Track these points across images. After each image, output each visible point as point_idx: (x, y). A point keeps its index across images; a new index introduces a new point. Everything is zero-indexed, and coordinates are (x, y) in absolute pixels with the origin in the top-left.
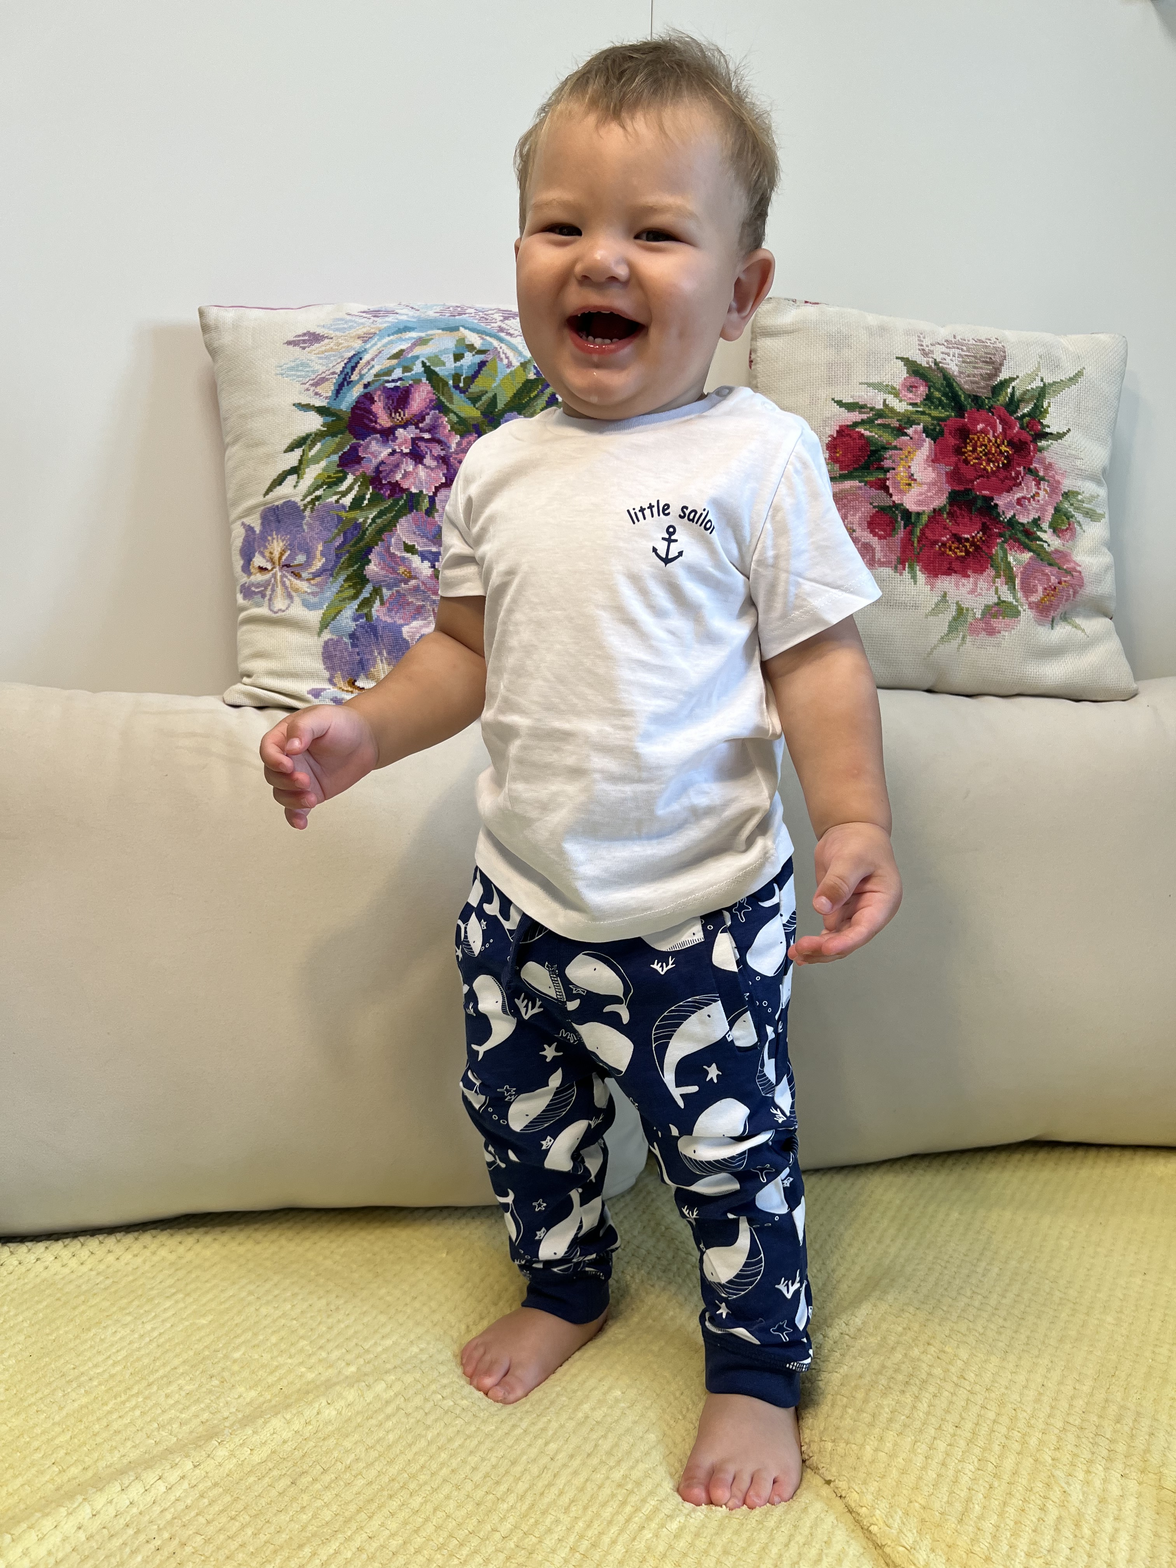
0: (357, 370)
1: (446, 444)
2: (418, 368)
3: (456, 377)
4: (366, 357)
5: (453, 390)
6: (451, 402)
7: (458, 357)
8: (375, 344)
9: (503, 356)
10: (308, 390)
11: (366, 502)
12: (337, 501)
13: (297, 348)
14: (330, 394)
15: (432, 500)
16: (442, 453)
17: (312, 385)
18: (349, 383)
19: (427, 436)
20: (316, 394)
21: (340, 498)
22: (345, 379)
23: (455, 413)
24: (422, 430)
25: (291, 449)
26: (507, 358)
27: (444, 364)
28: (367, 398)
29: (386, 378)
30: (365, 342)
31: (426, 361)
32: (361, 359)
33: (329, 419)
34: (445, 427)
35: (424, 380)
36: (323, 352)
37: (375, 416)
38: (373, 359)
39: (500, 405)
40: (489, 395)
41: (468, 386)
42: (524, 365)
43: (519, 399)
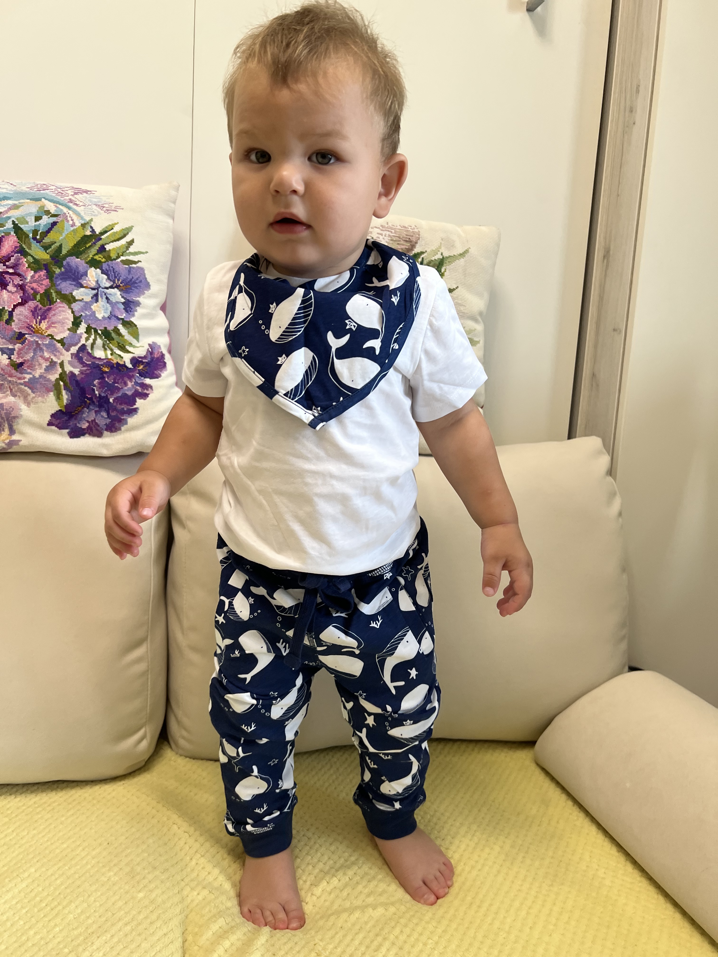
1: (23, 277)
2: (9, 225)
3: (35, 232)
5: (32, 240)
6: (30, 249)
7: (38, 219)
9: (69, 219)
15: (11, 314)
16: (21, 283)
19: (11, 271)
23: (32, 256)
24: (8, 267)
26: (72, 220)
27: (27, 223)
31: (15, 220)
34: (24, 265)
35: (12, 233)
39: (64, 251)
40: (57, 244)
41: (42, 238)
42: (83, 226)
43: (78, 248)
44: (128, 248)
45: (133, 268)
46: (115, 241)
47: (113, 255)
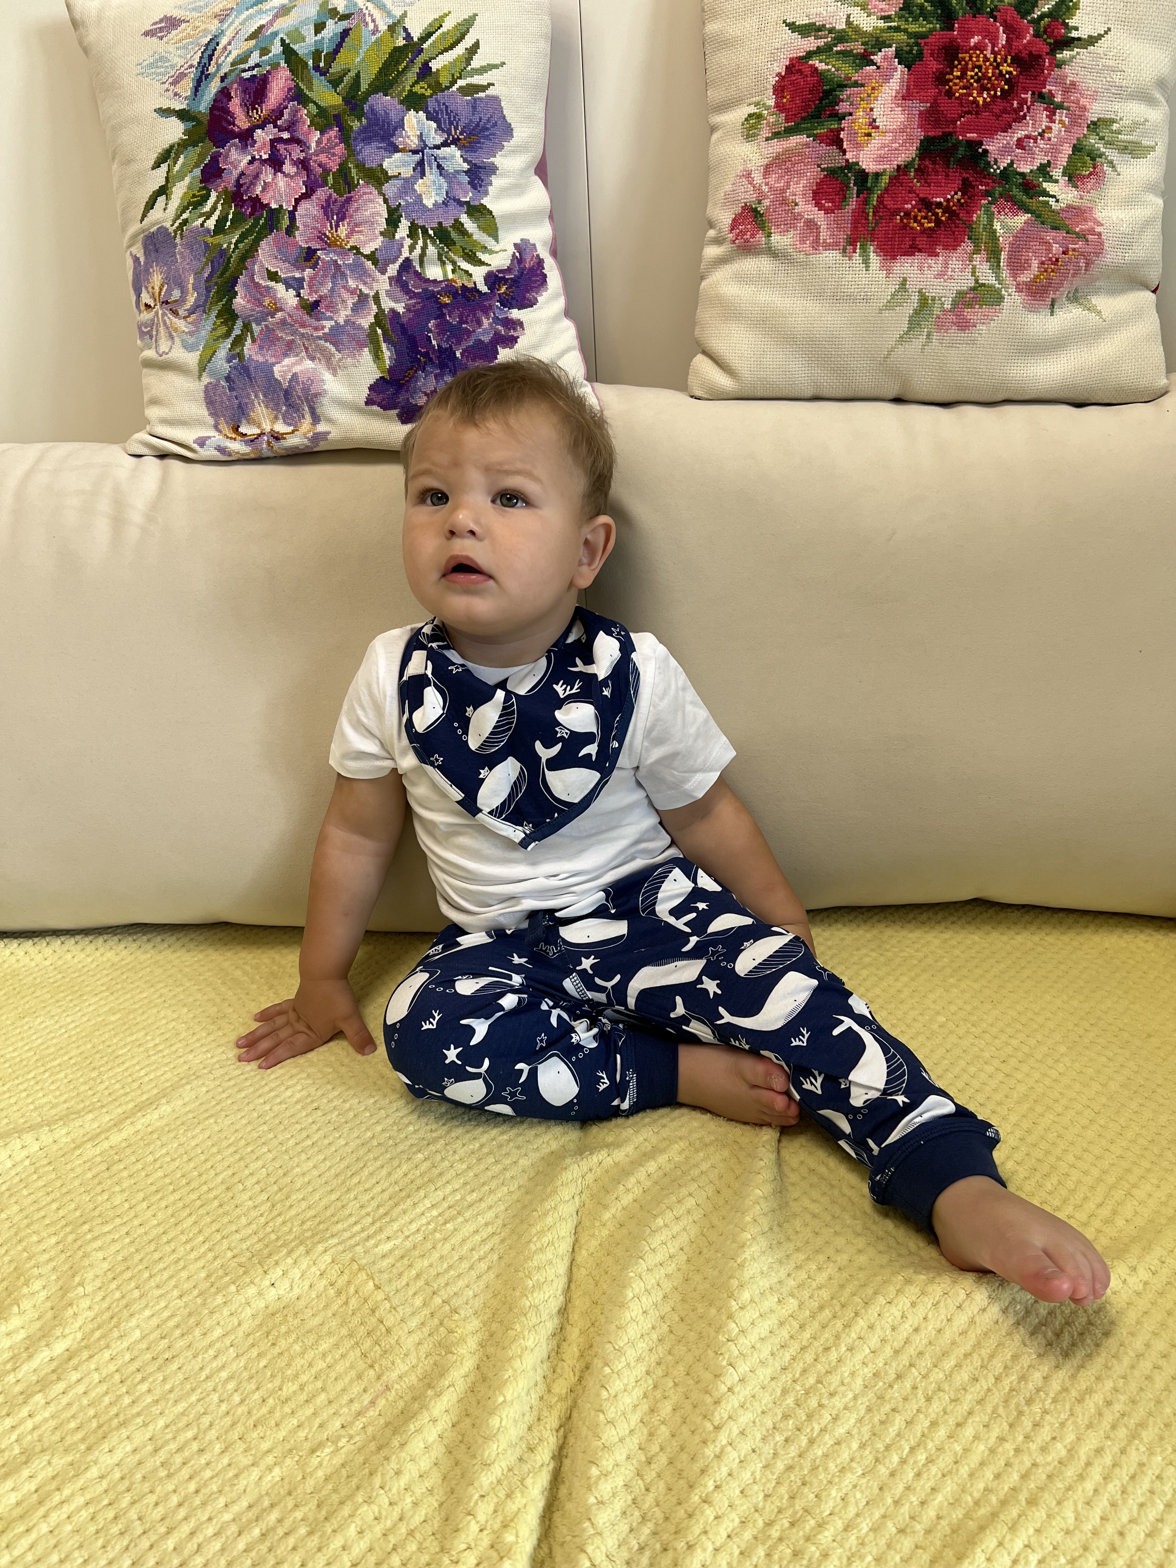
0: (214, 58)
1: (305, 144)
2: (277, 49)
3: (316, 55)
4: (224, 41)
5: (313, 72)
6: (311, 90)
7: (319, 27)
8: (232, 23)
9: (368, 19)
10: (168, 90)
11: (228, 223)
12: (202, 225)
13: (155, 40)
14: (189, 93)
15: (292, 215)
16: (302, 156)
17: (171, 84)
18: (207, 76)
19: (286, 135)
20: (176, 94)
21: (204, 221)
22: (202, 72)
23: (315, 103)
24: (281, 129)
25: (157, 165)
26: (373, 21)
27: (303, 39)
28: (224, 94)
29: (242, 66)
30: (221, 21)
31: (285, 38)
32: (218, 44)
33: (190, 124)
34: (304, 123)
35: (283, 64)
36: (181, 40)
37: (232, 115)
38: (229, 44)
39: (364, 86)
40: (352, 74)
41: (329, 65)
42: (392, 28)
43: (386, 75)
44: (468, 61)
45: (479, 98)
46: (446, 50)
47: (444, 81)
